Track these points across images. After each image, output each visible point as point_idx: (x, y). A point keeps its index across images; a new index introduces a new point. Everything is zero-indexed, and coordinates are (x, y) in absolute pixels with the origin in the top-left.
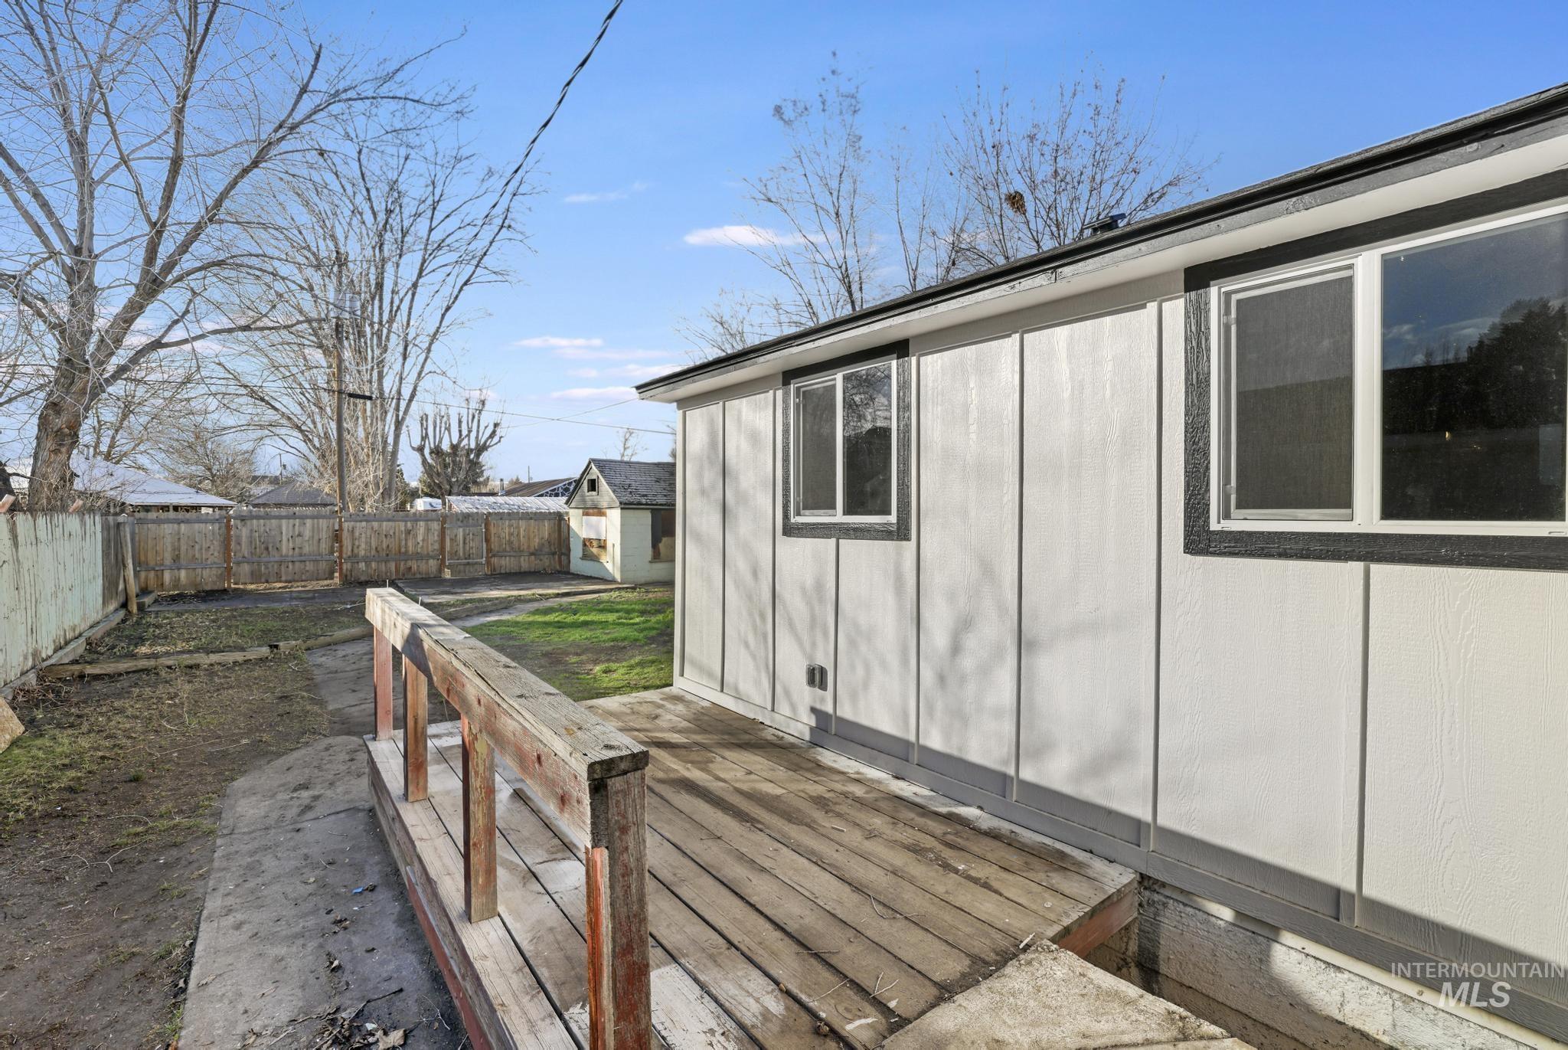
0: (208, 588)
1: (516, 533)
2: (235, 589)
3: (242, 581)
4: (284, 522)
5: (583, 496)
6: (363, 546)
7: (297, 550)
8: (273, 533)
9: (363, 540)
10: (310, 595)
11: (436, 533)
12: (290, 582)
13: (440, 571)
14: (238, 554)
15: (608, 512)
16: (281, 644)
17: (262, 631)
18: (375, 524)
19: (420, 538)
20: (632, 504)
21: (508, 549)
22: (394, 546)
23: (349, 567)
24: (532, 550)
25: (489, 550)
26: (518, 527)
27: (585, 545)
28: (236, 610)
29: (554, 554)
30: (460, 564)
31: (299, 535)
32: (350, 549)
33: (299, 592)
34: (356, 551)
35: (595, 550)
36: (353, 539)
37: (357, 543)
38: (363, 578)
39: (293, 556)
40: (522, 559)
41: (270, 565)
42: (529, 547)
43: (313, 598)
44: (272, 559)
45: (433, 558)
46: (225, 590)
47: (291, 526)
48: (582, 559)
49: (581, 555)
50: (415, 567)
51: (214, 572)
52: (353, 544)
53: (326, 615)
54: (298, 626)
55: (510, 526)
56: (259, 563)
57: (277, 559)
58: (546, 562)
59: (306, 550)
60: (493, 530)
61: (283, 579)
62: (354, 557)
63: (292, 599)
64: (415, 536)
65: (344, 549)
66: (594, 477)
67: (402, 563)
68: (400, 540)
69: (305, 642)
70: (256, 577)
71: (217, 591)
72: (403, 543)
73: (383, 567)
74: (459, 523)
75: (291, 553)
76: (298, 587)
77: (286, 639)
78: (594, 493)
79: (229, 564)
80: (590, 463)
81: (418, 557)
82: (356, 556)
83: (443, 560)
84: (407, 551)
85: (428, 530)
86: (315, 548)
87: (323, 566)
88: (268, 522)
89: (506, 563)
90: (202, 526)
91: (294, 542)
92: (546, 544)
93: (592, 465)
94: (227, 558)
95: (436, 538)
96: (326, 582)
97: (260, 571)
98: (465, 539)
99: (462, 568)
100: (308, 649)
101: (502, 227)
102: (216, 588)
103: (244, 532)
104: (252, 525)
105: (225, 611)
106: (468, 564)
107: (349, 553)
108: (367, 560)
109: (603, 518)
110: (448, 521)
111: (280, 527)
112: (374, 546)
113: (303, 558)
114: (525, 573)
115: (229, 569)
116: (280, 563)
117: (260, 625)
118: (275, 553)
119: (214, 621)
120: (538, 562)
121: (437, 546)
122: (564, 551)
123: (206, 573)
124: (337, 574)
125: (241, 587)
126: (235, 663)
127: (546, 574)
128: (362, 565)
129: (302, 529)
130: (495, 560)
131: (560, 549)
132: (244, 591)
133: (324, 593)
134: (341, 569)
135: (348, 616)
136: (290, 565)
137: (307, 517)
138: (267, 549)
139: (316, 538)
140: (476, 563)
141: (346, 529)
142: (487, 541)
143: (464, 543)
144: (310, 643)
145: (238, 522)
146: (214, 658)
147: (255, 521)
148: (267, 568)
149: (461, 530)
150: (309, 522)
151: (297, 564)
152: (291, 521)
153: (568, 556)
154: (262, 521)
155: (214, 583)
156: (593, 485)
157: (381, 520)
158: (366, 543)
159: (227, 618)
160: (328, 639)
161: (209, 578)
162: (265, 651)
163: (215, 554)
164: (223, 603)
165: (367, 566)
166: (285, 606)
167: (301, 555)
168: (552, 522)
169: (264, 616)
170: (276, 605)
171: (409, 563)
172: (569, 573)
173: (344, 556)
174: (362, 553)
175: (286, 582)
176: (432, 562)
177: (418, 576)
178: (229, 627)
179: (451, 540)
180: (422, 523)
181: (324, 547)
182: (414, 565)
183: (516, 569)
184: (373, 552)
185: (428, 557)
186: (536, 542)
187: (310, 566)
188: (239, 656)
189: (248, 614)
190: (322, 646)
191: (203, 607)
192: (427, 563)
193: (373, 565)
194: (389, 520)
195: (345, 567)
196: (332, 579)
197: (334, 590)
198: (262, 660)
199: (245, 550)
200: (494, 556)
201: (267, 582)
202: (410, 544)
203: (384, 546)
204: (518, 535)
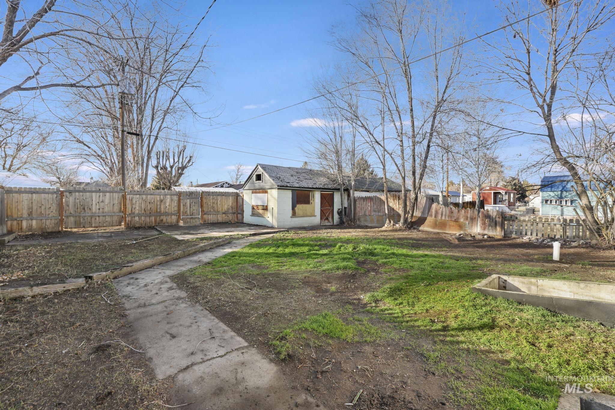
0: (49, 230)
1: (216, 203)
2: (66, 231)
3: (70, 226)
4: (94, 194)
5: (253, 183)
6: (137, 208)
7: (101, 210)
8: (87, 200)
9: (137, 205)
10: (109, 235)
11: (176, 202)
12: (97, 227)
13: (178, 221)
14: (67, 212)
15: (269, 191)
16: (95, 275)
17: (80, 260)
18: (144, 197)
19: (167, 204)
20: (283, 186)
21: (212, 210)
22: (154, 208)
23: (130, 219)
24: (224, 211)
25: (203, 211)
26: (217, 200)
27: (253, 208)
28: (64, 244)
29: (234, 213)
30: (188, 218)
31: (102, 202)
32: (130, 209)
33: (102, 233)
34: (133, 211)
35: (261, 211)
36: (132, 204)
37: (134, 206)
38: (137, 225)
39: (99, 213)
40: (219, 216)
41: (86, 218)
42: (222, 210)
43: (111, 236)
44: (87, 215)
45: (174, 215)
46: (60, 232)
47: (98, 196)
48: (251, 216)
49: (251, 213)
50: (165, 220)
51: (53, 221)
52: (132, 207)
53: (121, 247)
54: (104, 256)
55: (213, 199)
56: (79, 217)
57: (89, 214)
58: (230, 217)
59: (106, 210)
60: (204, 201)
61: (93, 225)
62: (132, 214)
63: (98, 237)
64: (165, 203)
65: (127, 209)
66: (261, 173)
67: (158, 217)
68: (157, 205)
69: (113, 272)
70: (77, 224)
71: (55, 232)
72: (159, 206)
73: (148, 219)
74: (188, 197)
75: (98, 211)
76: (101, 231)
77: (98, 270)
78: (261, 182)
79: (62, 217)
80: (257, 166)
81: (166, 214)
82: (134, 213)
83: (179, 216)
84: (160, 211)
85: (172, 200)
86: (111, 209)
87: (115, 219)
88: (84, 194)
89: (211, 218)
90: (46, 195)
91: (99, 205)
92: (230, 208)
93: (259, 167)
94: (61, 214)
95: (176, 204)
96: (117, 227)
97: (80, 221)
98: (190, 205)
99: (189, 220)
100: (115, 278)
101: (199, 61)
102: (54, 230)
103: (71, 200)
104: (75, 195)
105: (57, 245)
106: (192, 218)
107: (130, 212)
108: (139, 216)
109: (267, 194)
110: (182, 196)
111: (92, 197)
112: (143, 207)
113: (104, 214)
114: (220, 223)
115: (61, 221)
116: (92, 217)
117: (79, 256)
118: (89, 211)
119: (48, 252)
120: (226, 217)
121: (176, 209)
122: (239, 212)
123: (48, 222)
124: (123, 223)
125: (69, 230)
126: (55, 293)
127: (231, 223)
128: (137, 219)
129: (104, 198)
130: (205, 216)
131: (237, 211)
132: (70, 232)
133: (117, 234)
134: (125, 220)
135: (135, 248)
136: (97, 218)
137: (107, 192)
138: (84, 209)
139: (112, 203)
140: (196, 218)
141: (128, 199)
142: (202, 206)
143: (190, 207)
144: (116, 273)
145: (68, 194)
146: (37, 290)
147: (77, 194)
148: (84, 219)
149: (188, 200)
150: (108, 194)
151: (101, 218)
152: (98, 194)
153: (242, 214)
154: (81, 194)
155: (53, 228)
156: (259, 177)
157: (147, 194)
158: (139, 206)
159: (58, 250)
160: (129, 269)
161: (50, 225)
162: (81, 282)
163: (53, 211)
164: (57, 240)
165: (139, 219)
166: (95, 241)
167: (103, 213)
168: (233, 197)
169: (82, 249)
170: (88, 241)
171: (162, 217)
172: (243, 223)
173: (127, 213)
174: (137, 212)
175: (95, 227)
176: (173, 217)
177: (167, 224)
178: (57, 257)
179: (184, 205)
180: (168, 196)
181: (116, 209)
182: (164, 218)
183: (216, 221)
184: (143, 212)
185: (172, 214)
186: (225, 207)
187: (108, 219)
188: (59, 288)
189: (71, 247)
190: (125, 275)
191: (44, 242)
192: (171, 218)
193: (143, 218)
194: (151, 195)
195: (127, 219)
196: (121, 225)
197: (122, 232)
198: (80, 290)
199: (71, 210)
200: (205, 214)
201: (84, 227)
202: (162, 207)
203: (149, 208)
204: (217, 203)
